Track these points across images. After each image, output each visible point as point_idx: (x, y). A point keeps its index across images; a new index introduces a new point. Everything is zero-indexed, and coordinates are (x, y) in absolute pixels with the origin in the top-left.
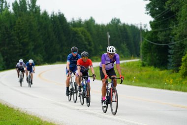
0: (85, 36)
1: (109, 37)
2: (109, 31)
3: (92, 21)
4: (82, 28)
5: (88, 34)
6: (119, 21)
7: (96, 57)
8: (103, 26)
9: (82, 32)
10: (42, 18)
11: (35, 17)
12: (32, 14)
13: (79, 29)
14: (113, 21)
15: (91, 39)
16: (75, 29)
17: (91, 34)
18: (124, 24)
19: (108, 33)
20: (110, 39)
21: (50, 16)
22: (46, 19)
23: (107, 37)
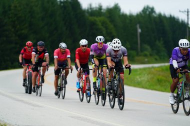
0: (107, 28)
1: (139, 31)
2: (139, 23)
3: (116, 8)
4: (102, 18)
5: (111, 26)
6: (152, 10)
8: (131, 16)
9: (103, 23)
13: (98, 19)
14: (145, 10)
15: (115, 33)
16: (92, 19)
17: (115, 26)
19: (138, 26)
20: (141, 34)
23: (137, 30)
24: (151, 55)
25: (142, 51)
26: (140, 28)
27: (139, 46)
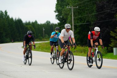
0: (32, 29)
1: (44, 30)
2: (44, 27)
3: (36, 22)
4: (30, 26)
5: (33, 28)
6: (49, 22)
7: (37, 39)
8: (41, 24)
9: (30, 28)
10: (10, 21)
11: (6, 20)
12: (5, 19)
13: (28, 26)
14: (47, 22)
15: (34, 31)
16: (26, 26)
17: (35, 28)
18: (52, 24)
19: (43, 28)
20: (45, 31)
21: (14, 20)
22: (12, 21)
23: (43, 30)
24: (48, 38)
25: (45, 37)
26: (44, 28)
27: (44, 35)
